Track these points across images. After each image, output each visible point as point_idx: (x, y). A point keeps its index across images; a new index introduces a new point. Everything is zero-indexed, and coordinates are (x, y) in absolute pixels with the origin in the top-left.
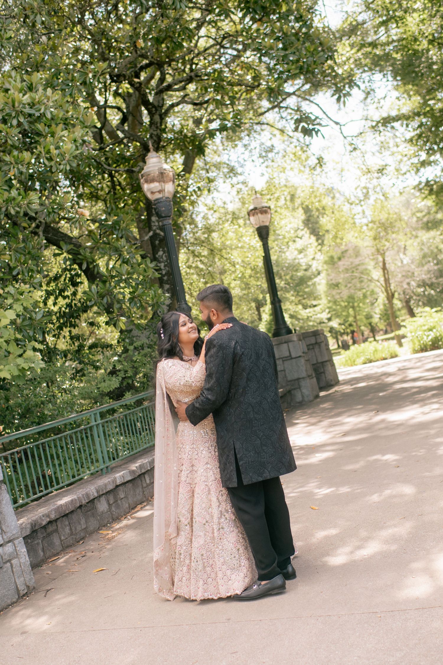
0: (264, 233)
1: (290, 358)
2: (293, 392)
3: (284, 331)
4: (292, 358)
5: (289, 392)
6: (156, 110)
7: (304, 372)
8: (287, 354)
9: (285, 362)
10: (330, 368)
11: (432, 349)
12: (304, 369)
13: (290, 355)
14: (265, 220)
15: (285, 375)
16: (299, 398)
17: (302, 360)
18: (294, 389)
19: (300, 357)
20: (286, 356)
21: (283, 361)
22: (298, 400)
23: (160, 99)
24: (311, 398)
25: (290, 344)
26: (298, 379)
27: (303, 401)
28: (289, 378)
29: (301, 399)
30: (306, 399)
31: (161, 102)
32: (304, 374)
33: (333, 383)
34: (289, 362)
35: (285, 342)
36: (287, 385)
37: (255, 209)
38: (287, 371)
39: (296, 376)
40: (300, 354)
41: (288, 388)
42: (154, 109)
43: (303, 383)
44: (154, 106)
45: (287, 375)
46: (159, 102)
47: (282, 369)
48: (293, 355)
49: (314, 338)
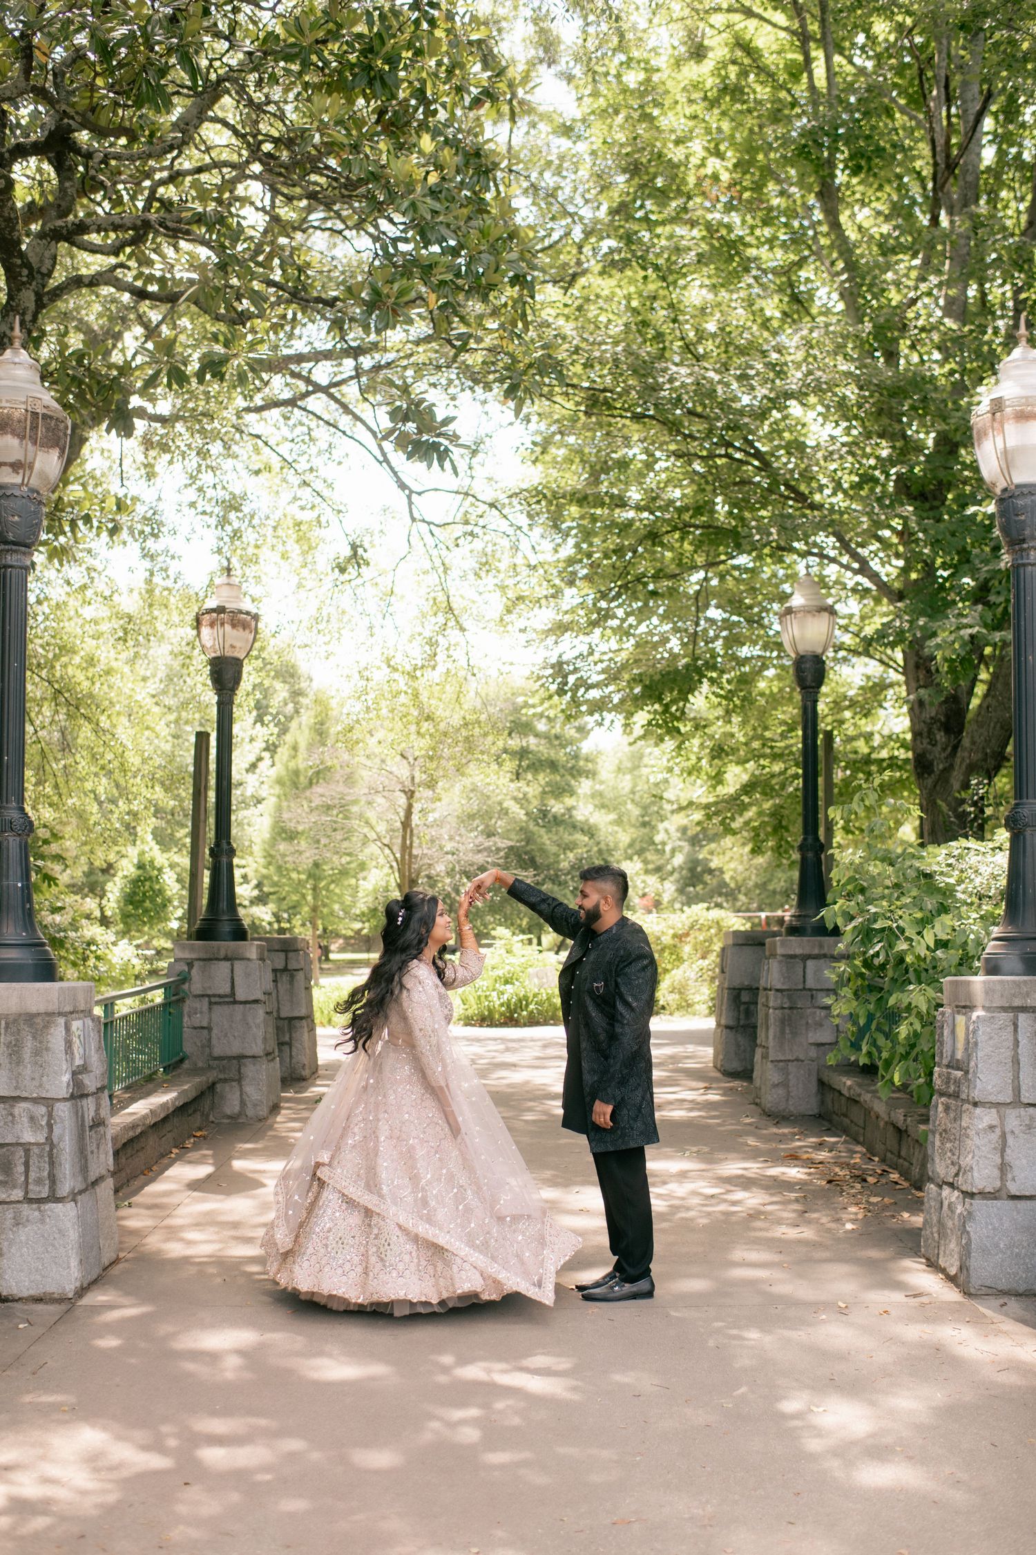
0: (228, 675)
1: (230, 999)
2: (219, 1087)
3: (226, 928)
4: (235, 1002)
5: (212, 1087)
6: (31, 276)
7: (260, 1041)
8: (225, 989)
9: (215, 1007)
10: (306, 1036)
11: (504, 1025)
12: (260, 1033)
13: (233, 993)
14: (238, 644)
15: (210, 1040)
16: (232, 1104)
17: (260, 1011)
18: (225, 1081)
19: (256, 1001)
20: (221, 992)
21: (210, 1003)
22: (228, 1112)
23: (47, 254)
24: (264, 1111)
25: (238, 966)
26: (240, 1058)
27: (240, 1114)
28: (217, 1052)
29: (237, 1109)
30: (250, 1112)
31: (48, 263)
32: (257, 1048)
33: (306, 1073)
34: (226, 1010)
35: (226, 959)
36: (210, 1067)
37: (220, 610)
38: (215, 1031)
39: (235, 1049)
40: (258, 995)
41: (212, 1076)
42: (25, 272)
43: (250, 1070)
44: (27, 265)
45: (214, 1041)
46: (41, 261)
47: (205, 1024)
48: (241, 995)
49: (282, 955)
